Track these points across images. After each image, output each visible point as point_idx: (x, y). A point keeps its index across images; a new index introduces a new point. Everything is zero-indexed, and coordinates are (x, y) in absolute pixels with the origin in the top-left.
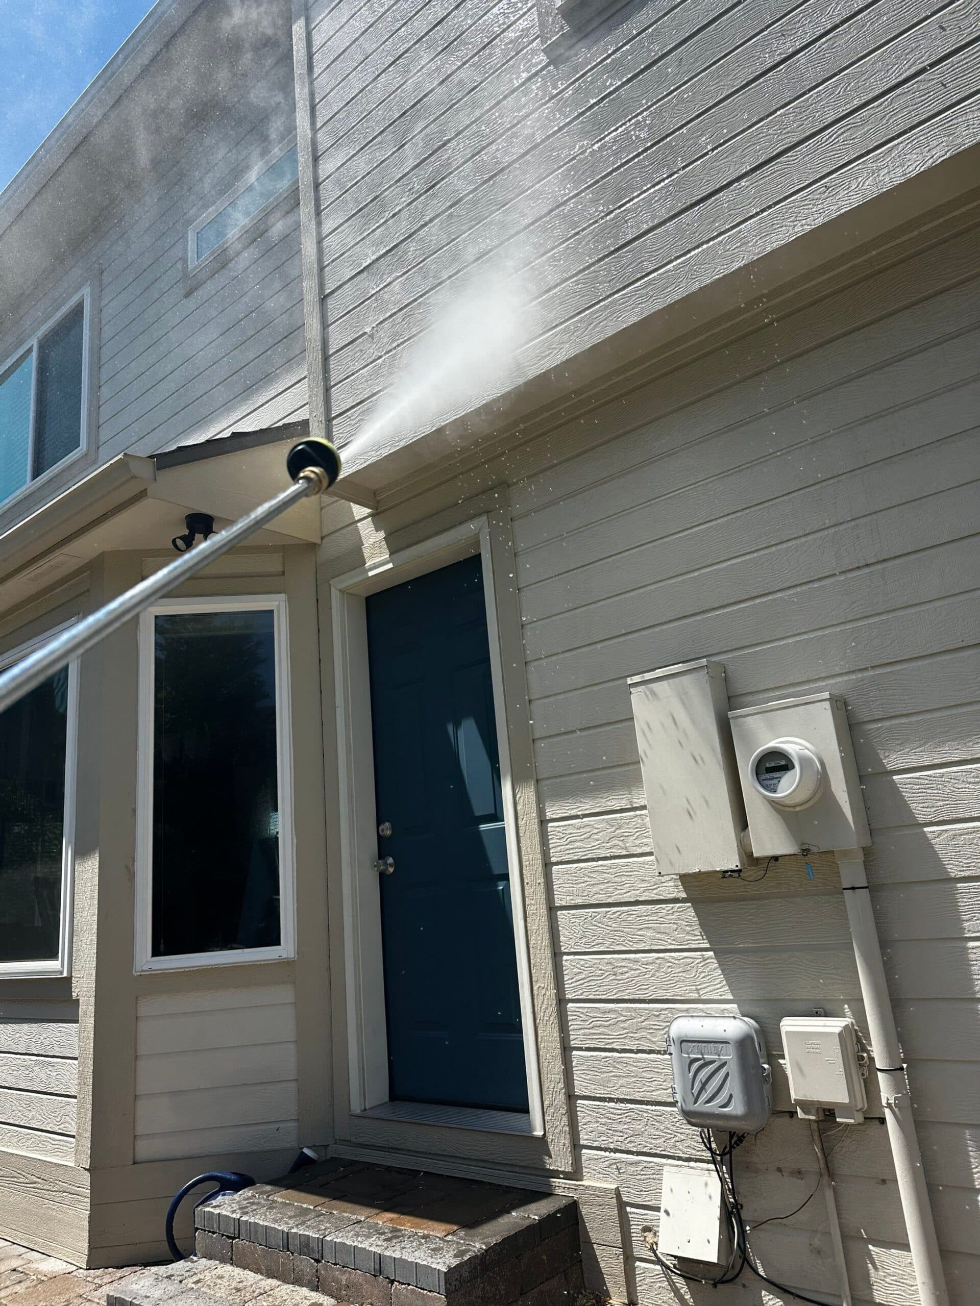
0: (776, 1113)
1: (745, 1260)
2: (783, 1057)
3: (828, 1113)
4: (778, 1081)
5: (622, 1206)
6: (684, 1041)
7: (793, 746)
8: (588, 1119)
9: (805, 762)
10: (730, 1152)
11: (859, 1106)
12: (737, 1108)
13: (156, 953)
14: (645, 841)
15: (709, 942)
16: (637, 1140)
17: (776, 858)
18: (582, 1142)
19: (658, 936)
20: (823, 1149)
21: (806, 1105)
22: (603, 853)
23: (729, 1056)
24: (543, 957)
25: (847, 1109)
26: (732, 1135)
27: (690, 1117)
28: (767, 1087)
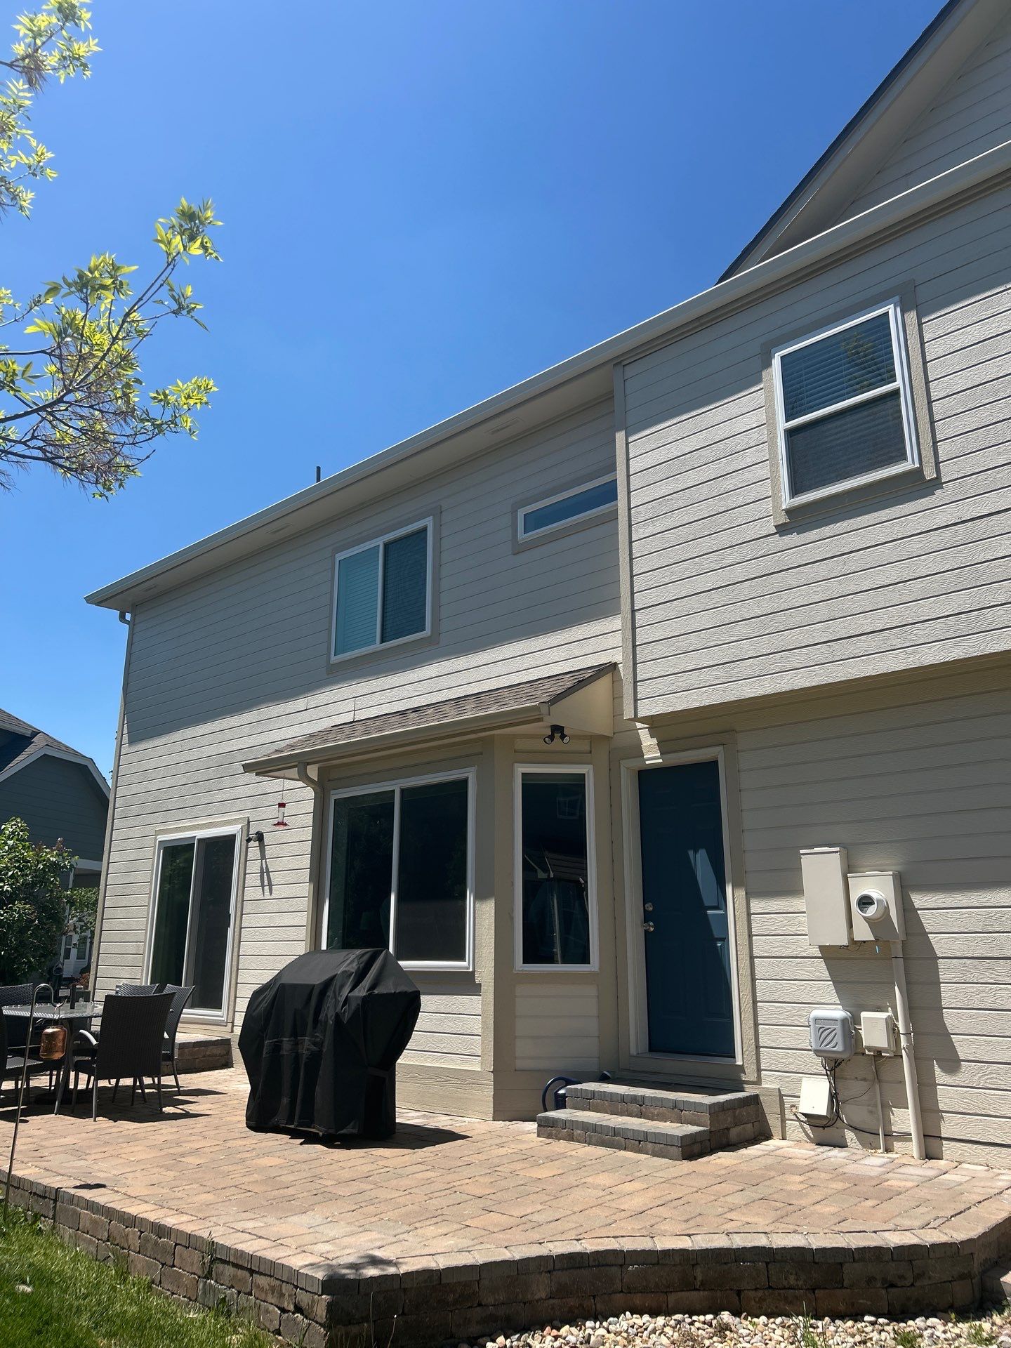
0: (856, 1054)
1: (838, 1116)
2: (861, 1029)
3: (878, 1053)
4: (858, 1038)
5: (781, 1096)
6: (817, 1020)
7: (875, 895)
8: (766, 1057)
9: (879, 901)
10: (835, 1069)
11: (892, 1049)
12: (839, 1048)
13: (525, 961)
14: (803, 928)
15: (831, 977)
16: (790, 1066)
17: (864, 942)
18: (762, 1068)
19: (806, 973)
20: (876, 1068)
21: (869, 1049)
22: (781, 932)
23: (838, 1027)
24: (746, 980)
25: (886, 1050)
26: (836, 1061)
27: (817, 1052)
28: (853, 1041)
